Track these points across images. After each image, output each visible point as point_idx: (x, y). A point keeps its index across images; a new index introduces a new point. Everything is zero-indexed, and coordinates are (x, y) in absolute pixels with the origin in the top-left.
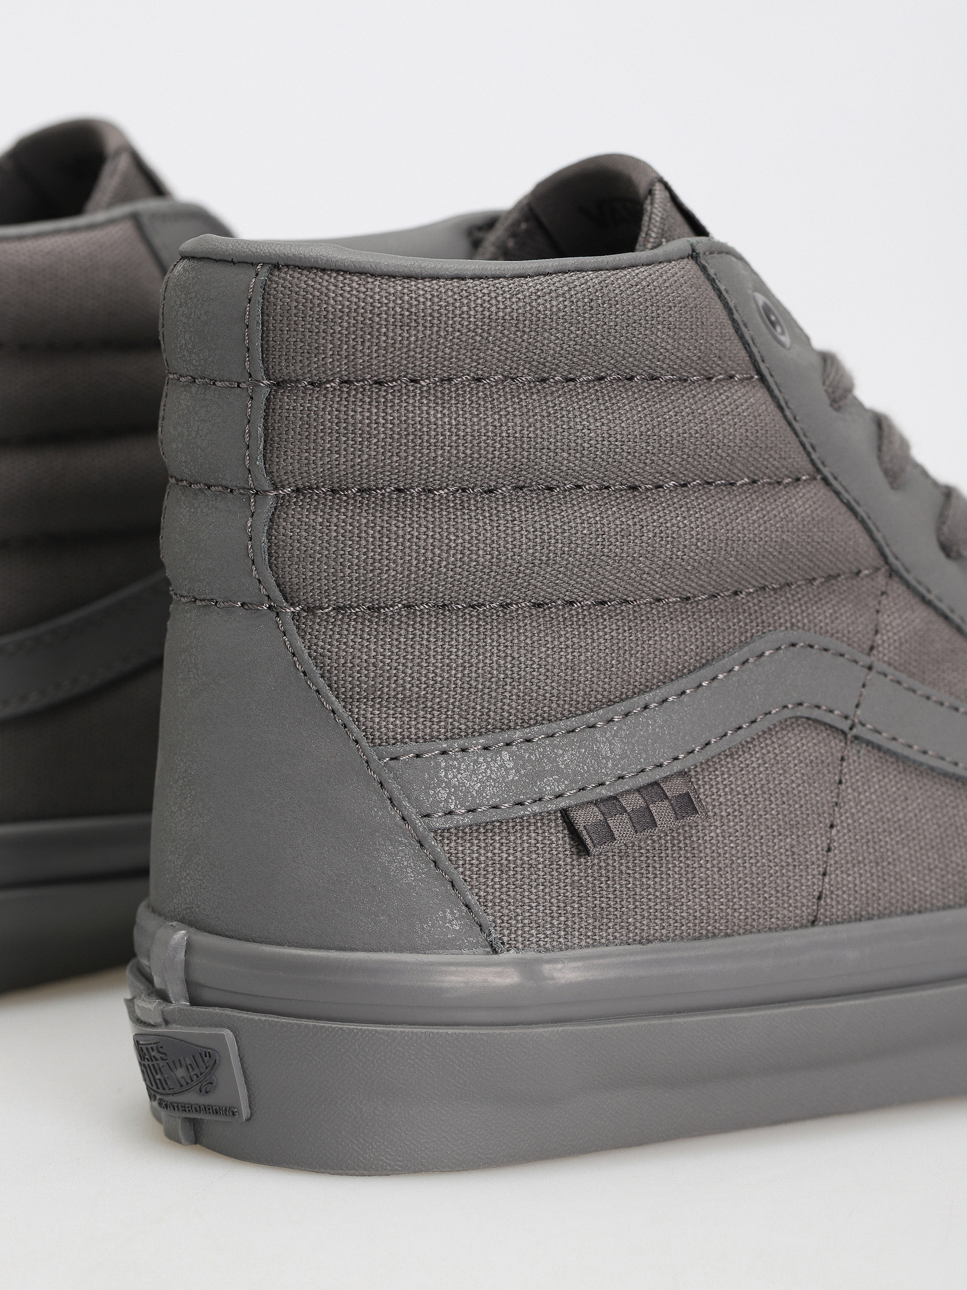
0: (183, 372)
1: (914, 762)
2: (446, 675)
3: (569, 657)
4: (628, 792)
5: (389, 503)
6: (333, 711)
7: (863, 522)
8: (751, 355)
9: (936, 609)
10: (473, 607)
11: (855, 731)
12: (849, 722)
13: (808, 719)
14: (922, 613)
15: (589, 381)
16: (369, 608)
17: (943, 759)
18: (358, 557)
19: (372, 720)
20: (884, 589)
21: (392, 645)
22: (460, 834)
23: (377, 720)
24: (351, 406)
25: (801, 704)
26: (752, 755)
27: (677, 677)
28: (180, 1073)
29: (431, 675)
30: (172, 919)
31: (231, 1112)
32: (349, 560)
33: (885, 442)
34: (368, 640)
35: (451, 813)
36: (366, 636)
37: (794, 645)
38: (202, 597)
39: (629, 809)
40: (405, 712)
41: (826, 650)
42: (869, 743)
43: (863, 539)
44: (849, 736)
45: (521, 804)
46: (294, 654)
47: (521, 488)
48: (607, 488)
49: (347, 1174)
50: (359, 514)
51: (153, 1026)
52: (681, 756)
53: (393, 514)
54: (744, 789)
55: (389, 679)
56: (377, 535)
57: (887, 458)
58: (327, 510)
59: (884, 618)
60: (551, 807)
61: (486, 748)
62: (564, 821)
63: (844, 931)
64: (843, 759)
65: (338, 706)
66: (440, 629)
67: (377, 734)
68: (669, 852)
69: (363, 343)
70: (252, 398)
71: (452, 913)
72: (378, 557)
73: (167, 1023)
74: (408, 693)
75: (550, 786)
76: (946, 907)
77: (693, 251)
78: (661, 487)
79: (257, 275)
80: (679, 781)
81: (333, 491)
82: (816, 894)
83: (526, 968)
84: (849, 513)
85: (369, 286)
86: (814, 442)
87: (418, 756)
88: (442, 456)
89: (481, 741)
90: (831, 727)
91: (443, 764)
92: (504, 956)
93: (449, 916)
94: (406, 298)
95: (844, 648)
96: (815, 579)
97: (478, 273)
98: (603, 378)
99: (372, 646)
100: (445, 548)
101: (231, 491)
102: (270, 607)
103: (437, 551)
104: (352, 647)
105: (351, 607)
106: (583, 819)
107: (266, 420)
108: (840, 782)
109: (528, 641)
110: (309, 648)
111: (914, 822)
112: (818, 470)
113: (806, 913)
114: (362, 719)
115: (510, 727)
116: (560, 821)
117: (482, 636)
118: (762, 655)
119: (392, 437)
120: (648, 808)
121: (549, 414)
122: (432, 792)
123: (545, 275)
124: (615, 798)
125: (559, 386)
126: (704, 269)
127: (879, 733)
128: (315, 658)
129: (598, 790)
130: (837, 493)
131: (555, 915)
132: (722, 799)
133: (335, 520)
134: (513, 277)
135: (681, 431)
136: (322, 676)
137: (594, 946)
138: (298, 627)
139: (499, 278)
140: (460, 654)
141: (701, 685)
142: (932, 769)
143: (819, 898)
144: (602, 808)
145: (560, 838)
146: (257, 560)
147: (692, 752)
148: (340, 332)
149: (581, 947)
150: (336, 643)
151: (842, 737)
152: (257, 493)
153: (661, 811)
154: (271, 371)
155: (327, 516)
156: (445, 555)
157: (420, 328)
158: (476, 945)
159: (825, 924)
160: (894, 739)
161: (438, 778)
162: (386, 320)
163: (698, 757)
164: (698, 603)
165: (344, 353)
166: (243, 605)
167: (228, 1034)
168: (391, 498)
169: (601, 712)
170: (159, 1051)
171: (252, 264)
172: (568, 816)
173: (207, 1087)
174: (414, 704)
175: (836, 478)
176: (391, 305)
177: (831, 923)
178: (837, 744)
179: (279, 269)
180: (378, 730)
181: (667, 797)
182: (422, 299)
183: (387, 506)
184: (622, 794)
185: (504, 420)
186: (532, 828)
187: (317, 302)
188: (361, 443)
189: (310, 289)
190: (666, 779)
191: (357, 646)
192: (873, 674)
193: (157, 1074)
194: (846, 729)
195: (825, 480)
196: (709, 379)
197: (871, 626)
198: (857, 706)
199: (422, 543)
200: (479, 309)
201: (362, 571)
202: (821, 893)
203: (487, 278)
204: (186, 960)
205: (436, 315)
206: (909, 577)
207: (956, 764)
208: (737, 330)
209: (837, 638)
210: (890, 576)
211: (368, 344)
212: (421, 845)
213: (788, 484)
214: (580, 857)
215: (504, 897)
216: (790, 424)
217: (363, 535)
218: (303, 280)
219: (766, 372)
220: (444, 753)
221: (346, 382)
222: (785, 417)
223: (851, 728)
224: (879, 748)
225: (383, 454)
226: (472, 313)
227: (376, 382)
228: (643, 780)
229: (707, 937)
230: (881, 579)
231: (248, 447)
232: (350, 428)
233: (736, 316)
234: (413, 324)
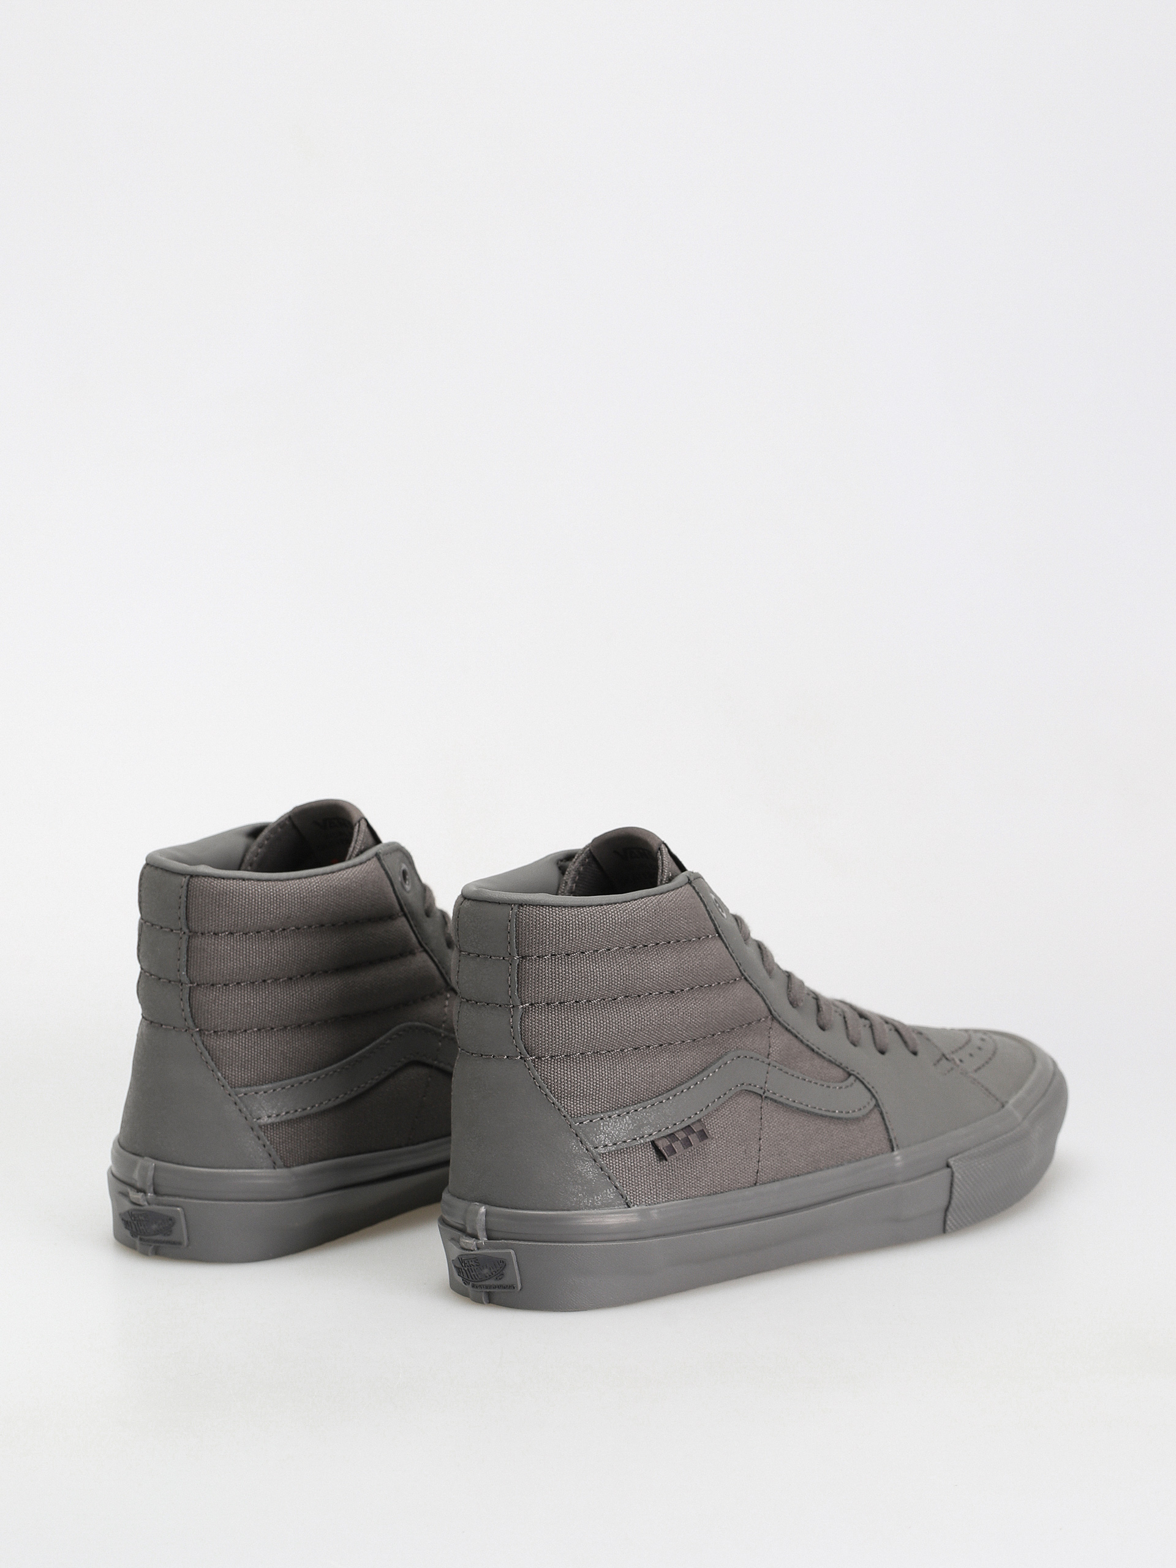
0: (471, 951)
1: (790, 1106)
2: (601, 1084)
3: (651, 1071)
4: (678, 1131)
5: (573, 1008)
6: (553, 1103)
7: (762, 997)
8: (715, 925)
9: (792, 1033)
10: (609, 1052)
11: (765, 1094)
12: (763, 1091)
13: (746, 1090)
14: (788, 1035)
15: (653, 946)
16: (565, 1056)
17: (802, 1104)
18: (562, 1034)
19: (570, 1106)
20: (770, 1026)
21: (577, 1072)
22: (610, 1155)
23: (572, 1106)
24: (557, 966)
25: (743, 1084)
26: (725, 1110)
27: (693, 1077)
28: (486, 1271)
29: (595, 1084)
30: (473, 1201)
31: (512, 1287)
32: (558, 1035)
33: (765, 956)
34: (567, 1070)
35: (606, 1146)
36: (566, 1069)
37: (739, 1057)
38: (486, 1054)
39: (680, 1139)
40: (584, 1102)
41: (752, 1058)
42: (771, 1099)
43: (763, 1004)
44: (763, 1097)
45: (635, 1139)
46: (534, 1079)
47: (627, 997)
48: (662, 993)
49: (568, 1311)
50: (561, 1014)
51: (472, 1251)
52: (698, 1113)
53: (575, 1013)
54: (724, 1125)
55: (577, 1087)
56: (570, 1023)
57: (767, 964)
58: (547, 1013)
59: (773, 1040)
60: (648, 1140)
61: (619, 1115)
62: (653, 1146)
63: (768, 1187)
64: (761, 1108)
65: (555, 1100)
66: (597, 1063)
67: (573, 1112)
68: (696, 1156)
69: (562, 938)
70: (511, 964)
71: (610, 1191)
72: (570, 1033)
73: (478, 1249)
74: (585, 1093)
75: (646, 1131)
76: (809, 1173)
77: (689, 880)
78: (683, 990)
79: (512, 909)
80: (698, 1124)
81: (548, 1004)
82: (756, 1171)
83: (641, 1213)
84: (757, 993)
85: (563, 912)
86: (741, 962)
87: (591, 1121)
88: (596, 985)
89: (617, 1112)
90: (756, 1093)
91: (602, 1124)
92: (633, 1208)
93: (609, 1192)
94: (580, 917)
95: (759, 1056)
96: (744, 1025)
97: (607, 902)
98: (658, 944)
99: (569, 1073)
100: (599, 1027)
101: (500, 1006)
102: (521, 1058)
103: (596, 1029)
104: (560, 1074)
105: (558, 1056)
106: (662, 1145)
107: (518, 974)
108: (761, 1119)
109: (634, 1066)
110: (540, 1075)
111: (792, 1134)
112: (743, 975)
113: (752, 1180)
114: (566, 1106)
115: (627, 1105)
116: (651, 1146)
117: (615, 1065)
118: (726, 1063)
119: (575, 979)
120: (688, 1138)
121: (639, 963)
122: (598, 1137)
123: (635, 900)
124: (672, 1134)
125: (641, 949)
126: (694, 888)
127: (775, 1094)
128: (543, 1080)
129: (666, 1131)
130: (751, 984)
131: (652, 1188)
132: (715, 1131)
133: (550, 1017)
134: (622, 903)
135: (691, 965)
136: (547, 1088)
137: (668, 1202)
138: (534, 1066)
139: (616, 904)
140: (606, 1074)
141: (703, 1079)
142: (798, 1109)
143: (757, 1173)
144: (669, 1139)
145: (652, 1153)
146: (516, 1037)
147: (702, 1110)
148: (552, 934)
149: (663, 1202)
150: (552, 1073)
151: (760, 1098)
152: (514, 1006)
153: (693, 1138)
154: (520, 952)
155: (547, 1016)
156: (599, 1030)
157: (587, 930)
158: (620, 1204)
159: (760, 1184)
160: (782, 1096)
161: (600, 1130)
162: (572, 927)
163: (705, 1112)
164: (699, 1041)
165: (554, 943)
166: (507, 1057)
167: (512, 1252)
168: (574, 1006)
169: (664, 1095)
170: (475, 1262)
171: (509, 904)
172: (655, 1144)
173: (500, 1275)
174: (588, 1098)
175: (750, 977)
176: (574, 920)
177: (762, 1184)
178: (759, 1101)
179: (522, 906)
180: (573, 1111)
181: (694, 1132)
182: (587, 917)
183: (572, 1009)
184: (675, 1132)
185: (621, 967)
186: (640, 1150)
187: (541, 921)
188: (562, 982)
189: (538, 915)
190: (693, 1123)
191: (562, 1073)
192: (770, 1068)
193: (472, 1272)
194: (762, 1094)
195: (746, 979)
196: (699, 939)
197: (768, 1044)
198: (766, 1083)
199: (589, 1026)
200: (611, 919)
201: (564, 1040)
202: (758, 1170)
203: (611, 904)
204: (486, 1220)
205: (593, 923)
206: (780, 1019)
207: (807, 1106)
208: (709, 914)
209: (755, 1052)
210: (773, 1020)
211: (564, 938)
212: (595, 1161)
213: (732, 983)
214: (660, 1161)
215: (630, 1182)
216: (731, 955)
217: (564, 1023)
218: (535, 911)
219: (721, 932)
220: (602, 1119)
221: (554, 955)
222: (729, 952)
223: (764, 1093)
224: (775, 1101)
225: (572, 987)
226: (608, 921)
227: (566, 955)
228: (684, 1125)
229: (714, 1194)
230: (769, 1022)
231: (510, 986)
232: (557, 976)
233: (708, 908)
234: (584, 928)
